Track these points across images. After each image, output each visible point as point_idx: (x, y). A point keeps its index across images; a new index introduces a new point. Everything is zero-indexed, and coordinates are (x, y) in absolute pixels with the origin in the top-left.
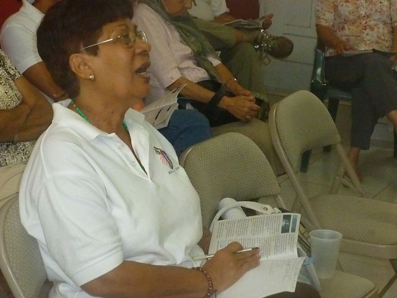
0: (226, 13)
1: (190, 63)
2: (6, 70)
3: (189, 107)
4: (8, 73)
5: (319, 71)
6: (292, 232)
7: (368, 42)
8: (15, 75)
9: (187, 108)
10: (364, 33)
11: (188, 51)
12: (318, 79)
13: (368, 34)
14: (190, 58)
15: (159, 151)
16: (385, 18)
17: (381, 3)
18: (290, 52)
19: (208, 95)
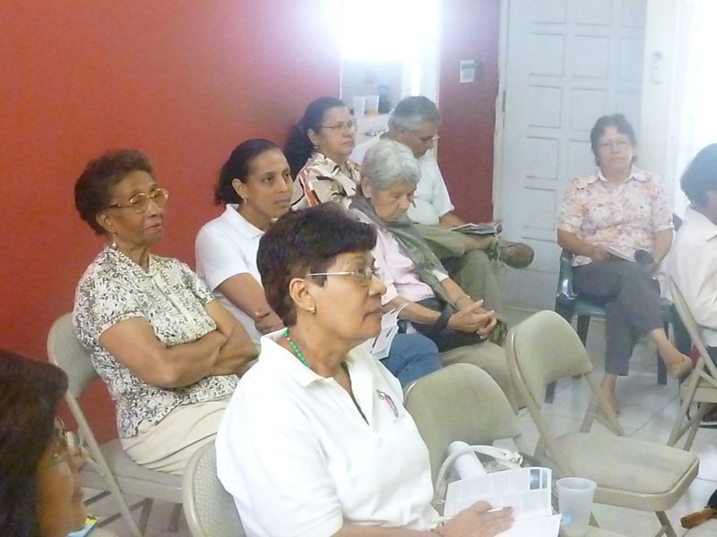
0: (450, 212)
1: (411, 278)
2: (194, 293)
3: (410, 330)
4: (197, 297)
5: (565, 283)
6: (543, 487)
7: (624, 248)
8: (206, 299)
9: (408, 332)
10: (618, 238)
11: (408, 263)
12: (565, 293)
13: (623, 240)
14: (411, 272)
15: (382, 394)
16: (646, 226)
17: (641, 207)
18: (531, 262)
19: (434, 315)
